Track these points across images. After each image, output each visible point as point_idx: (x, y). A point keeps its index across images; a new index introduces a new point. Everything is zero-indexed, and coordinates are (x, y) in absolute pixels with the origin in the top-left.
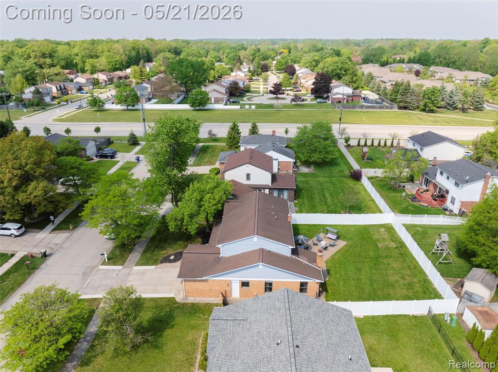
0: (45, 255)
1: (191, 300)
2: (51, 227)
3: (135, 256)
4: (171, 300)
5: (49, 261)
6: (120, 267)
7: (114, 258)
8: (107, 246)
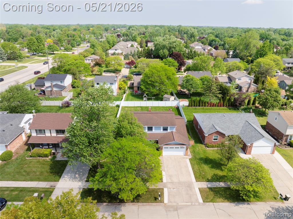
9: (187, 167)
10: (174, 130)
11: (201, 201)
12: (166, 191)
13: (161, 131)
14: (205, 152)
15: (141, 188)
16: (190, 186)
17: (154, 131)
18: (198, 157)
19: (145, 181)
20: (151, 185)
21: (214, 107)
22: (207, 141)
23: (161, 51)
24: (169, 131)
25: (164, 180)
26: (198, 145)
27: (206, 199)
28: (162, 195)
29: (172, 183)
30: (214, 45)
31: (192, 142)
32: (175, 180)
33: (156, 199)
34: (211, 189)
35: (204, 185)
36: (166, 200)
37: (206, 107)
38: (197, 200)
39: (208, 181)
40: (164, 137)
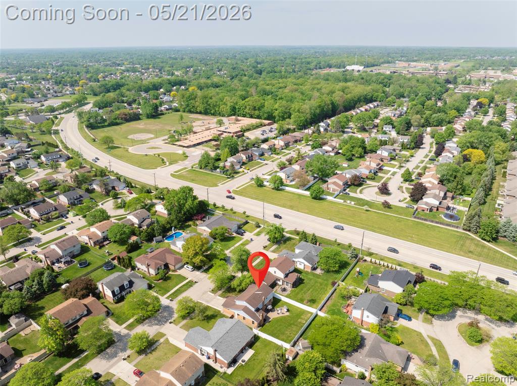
0: (196, 282)
1: (224, 313)
2: (202, 270)
3: (220, 292)
4: (219, 311)
5: (197, 284)
6: (213, 295)
7: (213, 291)
8: (213, 286)
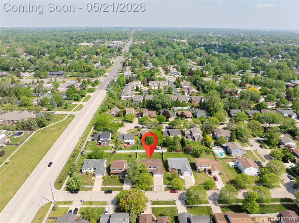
9: (161, 180)
10: (158, 168)
11: (164, 190)
12: (154, 188)
13: (154, 168)
14: (168, 175)
15: (147, 187)
16: (161, 186)
17: (151, 168)
18: (166, 177)
19: (149, 185)
20: (150, 186)
21: (178, 152)
22: (170, 171)
23: (157, 105)
24: (156, 168)
25: (154, 185)
26: (167, 172)
27: (165, 190)
28: (153, 189)
29: (156, 185)
30: (198, 83)
31: (165, 171)
32: (157, 185)
33: (152, 190)
34: (167, 187)
35: (166, 186)
36: (154, 190)
37: (175, 152)
38: (163, 190)
39: (167, 185)
40: (155, 170)
